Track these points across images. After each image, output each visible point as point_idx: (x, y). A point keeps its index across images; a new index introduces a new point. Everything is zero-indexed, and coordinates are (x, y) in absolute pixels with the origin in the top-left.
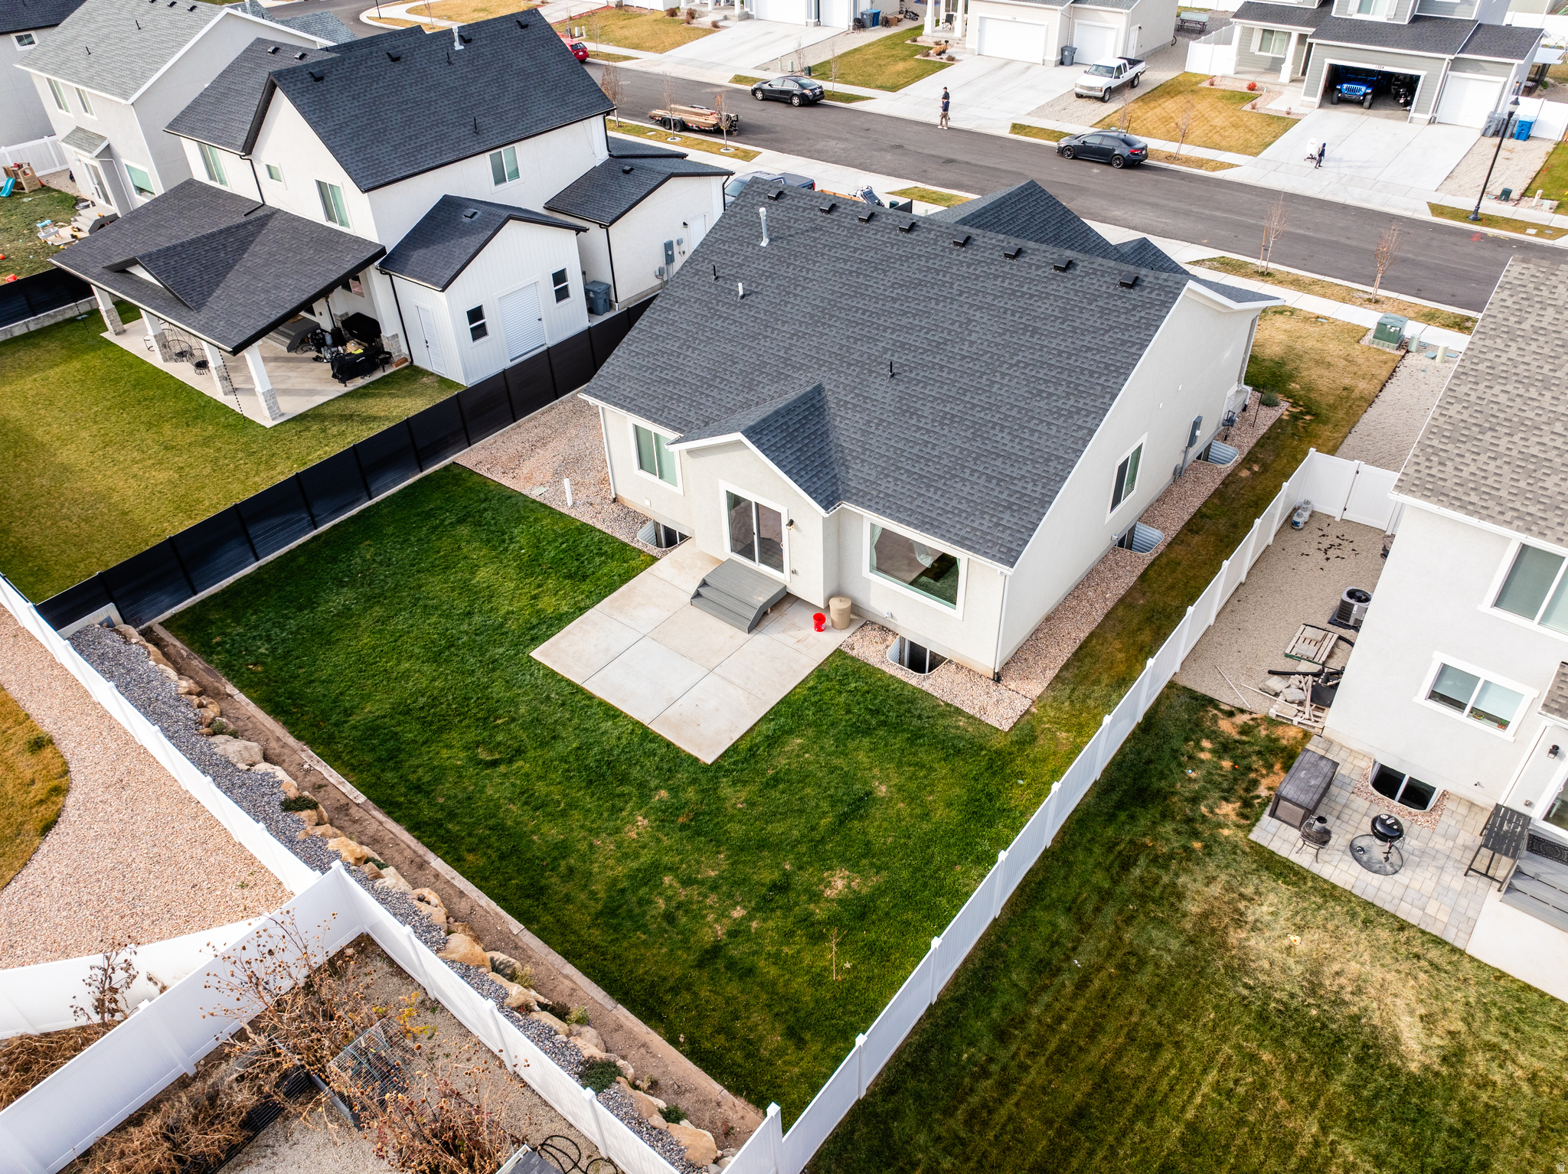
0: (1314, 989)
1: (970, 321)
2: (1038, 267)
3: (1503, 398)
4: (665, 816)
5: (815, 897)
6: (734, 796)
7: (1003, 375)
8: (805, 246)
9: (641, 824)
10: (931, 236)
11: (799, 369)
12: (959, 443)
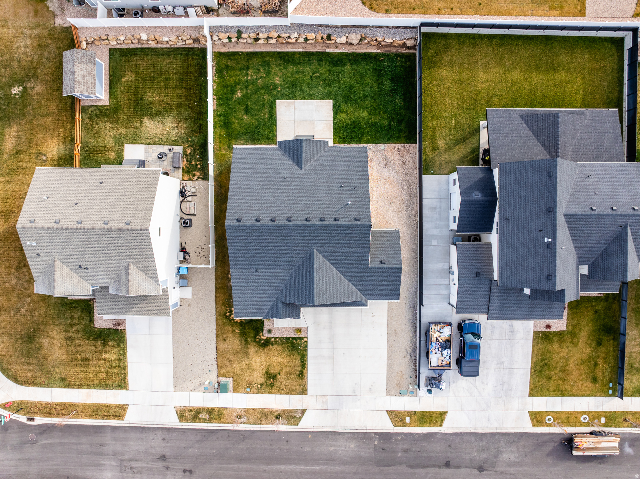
1: (274, 197)
2: (265, 217)
4: (275, 86)
5: (241, 89)
6: (267, 98)
7: (258, 187)
8: (335, 206)
9: (277, 81)
10: (300, 219)
12: (259, 168)
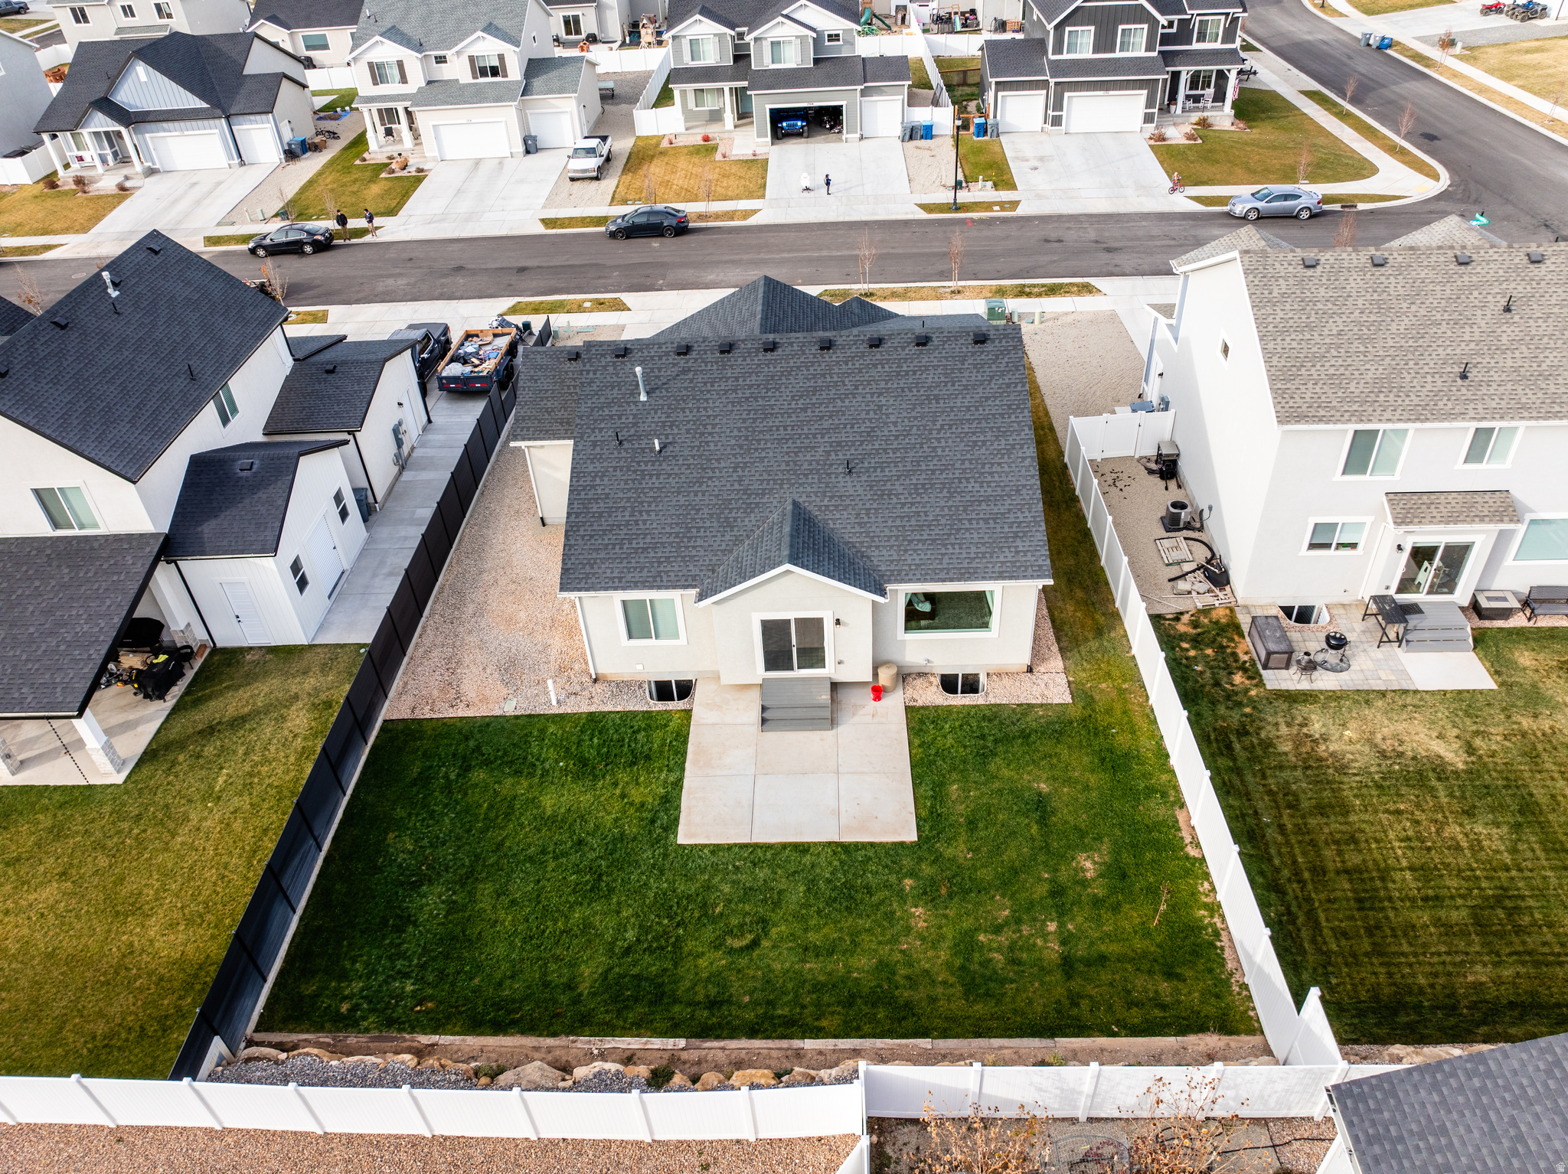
0: (1383, 754)
1: (880, 407)
2: (903, 348)
3: (1294, 344)
4: (928, 894)
5: (1084, 883)
6: (959, 851)
7: (938, 440)
8: (686, 388)
9: (919, 915)
10: (796, 348)
11: (764, 494)
12: (942, 503)
